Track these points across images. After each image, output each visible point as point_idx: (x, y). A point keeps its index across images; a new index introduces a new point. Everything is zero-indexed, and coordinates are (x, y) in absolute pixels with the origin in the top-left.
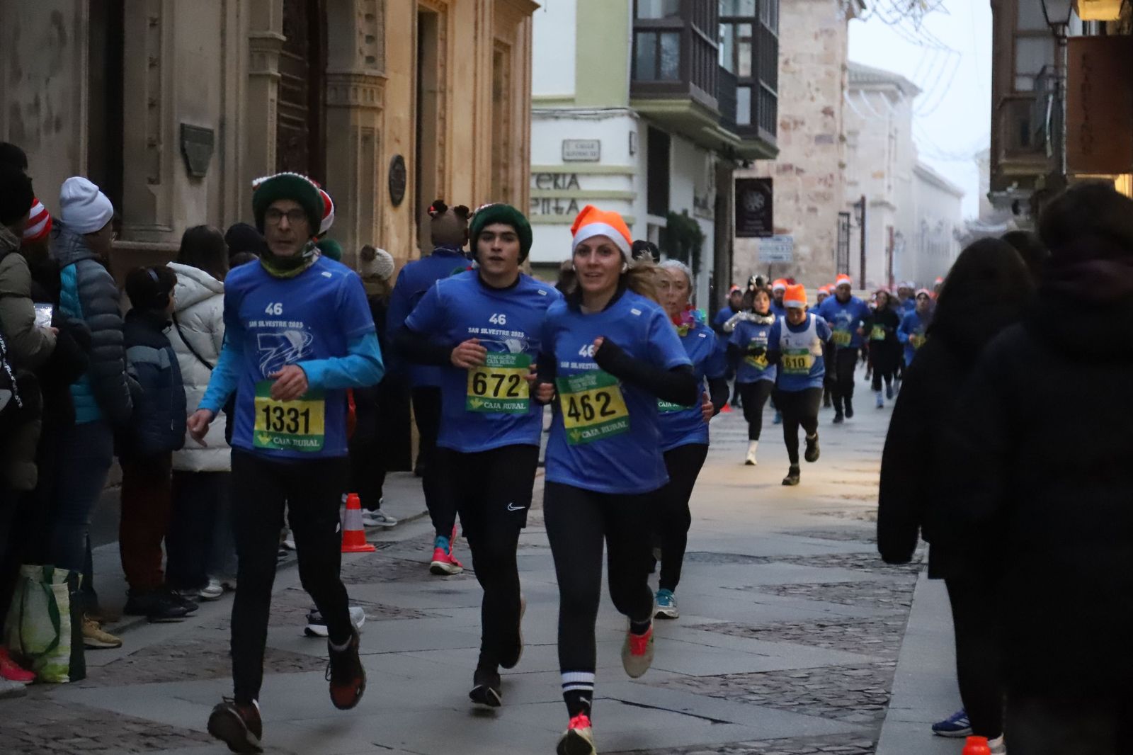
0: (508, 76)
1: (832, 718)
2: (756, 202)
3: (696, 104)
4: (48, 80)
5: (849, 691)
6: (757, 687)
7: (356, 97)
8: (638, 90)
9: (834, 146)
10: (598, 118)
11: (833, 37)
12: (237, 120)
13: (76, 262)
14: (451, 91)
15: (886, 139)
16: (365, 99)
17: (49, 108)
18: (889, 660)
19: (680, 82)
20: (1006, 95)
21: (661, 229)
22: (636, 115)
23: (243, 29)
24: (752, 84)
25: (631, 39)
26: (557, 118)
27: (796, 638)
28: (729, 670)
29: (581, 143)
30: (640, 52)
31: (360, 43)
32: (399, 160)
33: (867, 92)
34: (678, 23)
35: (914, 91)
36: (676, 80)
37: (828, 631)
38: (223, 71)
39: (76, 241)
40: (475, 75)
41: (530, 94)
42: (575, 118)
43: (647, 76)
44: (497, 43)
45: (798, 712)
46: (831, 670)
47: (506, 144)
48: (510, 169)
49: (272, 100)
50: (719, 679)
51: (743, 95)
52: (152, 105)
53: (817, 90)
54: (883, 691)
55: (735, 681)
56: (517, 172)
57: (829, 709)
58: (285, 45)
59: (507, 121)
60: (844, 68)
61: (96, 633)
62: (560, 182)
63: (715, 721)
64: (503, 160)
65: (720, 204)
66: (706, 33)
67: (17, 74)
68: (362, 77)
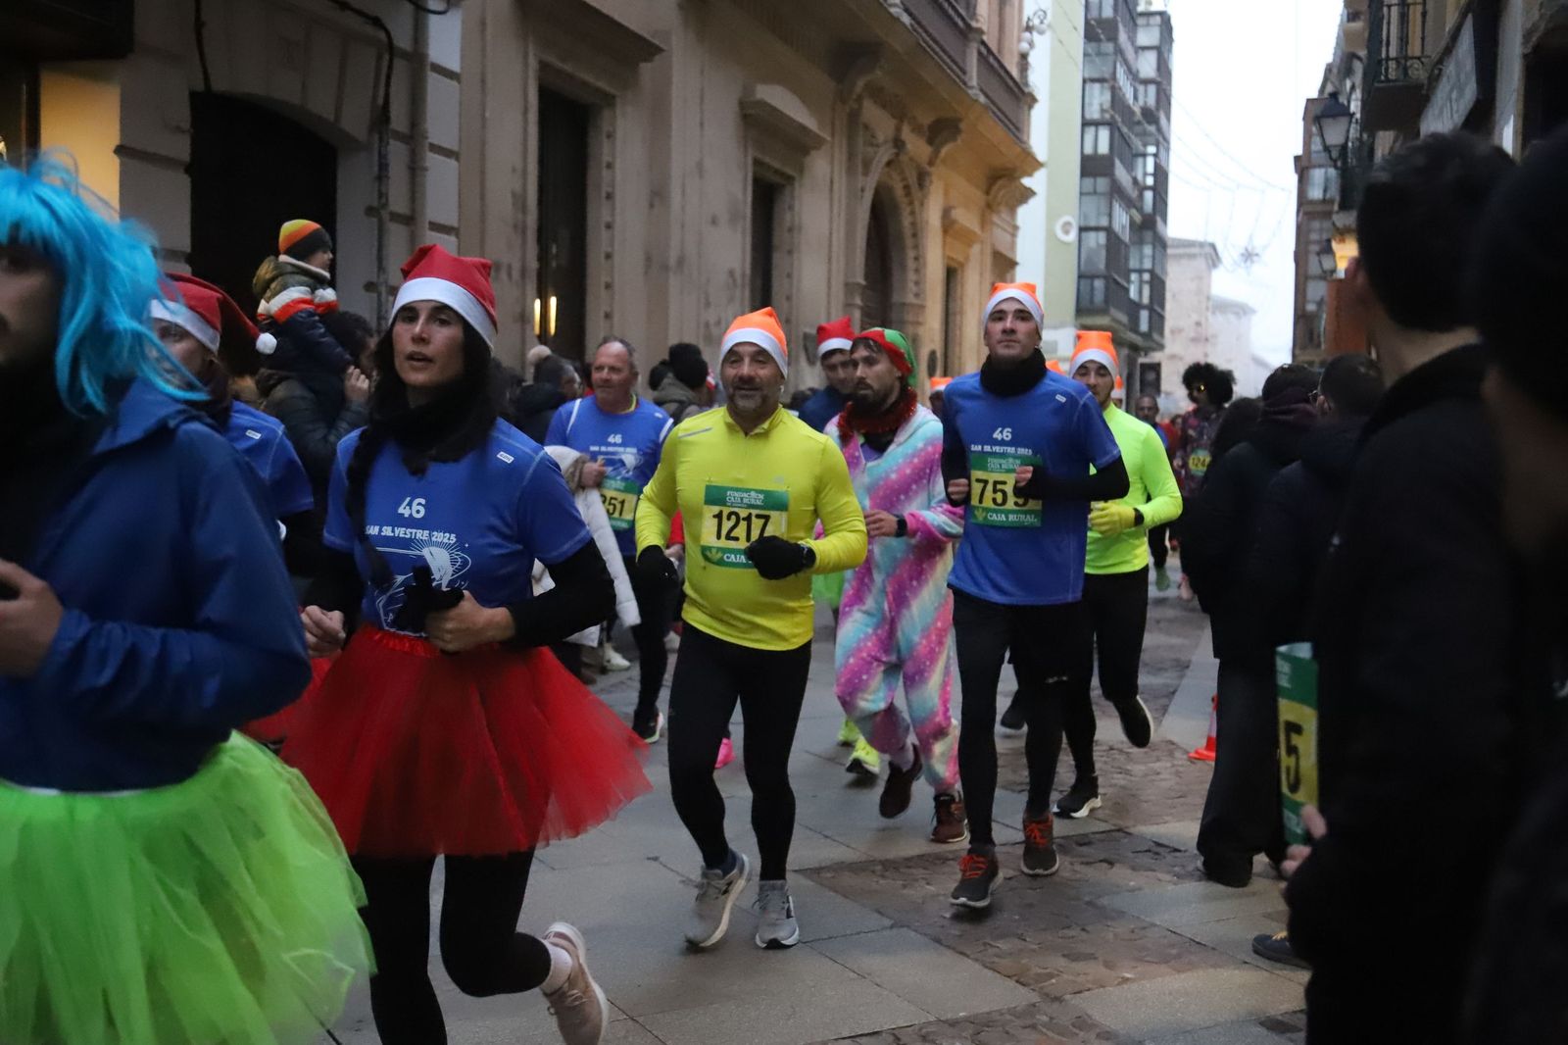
2: (1151, 376)
3: (1114, 320)
8: (1080, 311)
9: (1203, 343)
10: (1056, 327)
11: (1202, 280)
14: (966, 314)
16: (915, 317)
19: (1105, 307)
20: (1302, 314)
23: (841, 277)
24: (1150, 308)
25: (1076, 283)
30: (1081, 288)
31: (911, 285)
33: (1222, 312)
34: (1105, 272)
35: (1253, 311)
36: (1103, 306)
37: (1162, 625)
43: (1085, 303)
51: (1144, 315)
53: (1192, 311)
58: (865, 287)
60: (1208, 298)
65: (1130, 378)
66: (1121, 278)
67: (708, 304)
68: (912, 305)
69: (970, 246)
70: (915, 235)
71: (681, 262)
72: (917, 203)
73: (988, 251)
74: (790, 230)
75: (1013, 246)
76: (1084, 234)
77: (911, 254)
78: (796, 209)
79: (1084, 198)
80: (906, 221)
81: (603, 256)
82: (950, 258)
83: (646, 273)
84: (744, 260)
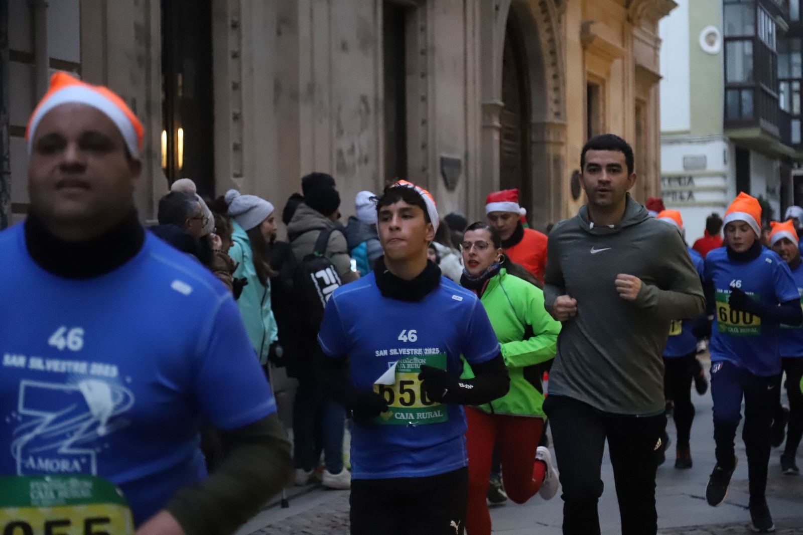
0: (645, 120)
3: (765, 132)
4: (359, 135)
7: (549, 136)
8: (729, 123)
10: (704, 141)
13: (366, 241)
16: (554, 137)
17: (361, 151)
19: (754, 119)
22: (728, 139)
23: (478, 99)
25: (723, 94)
26: (679, 143)
29: (694, 158)
30: (729, 101)
31: (552, 106)
34: (752, 83)
36: (751, 118)
38: (466, 125)
39: (366, 229)
40: (624, 120)
41: (659, 130)
42: (690, 142)
43: (733, 115)
44: (637, 100)
47: (646, 160)
48: (648, 175)
49: (496, 140)
51: (796, 125)
52: (423, 147)
56: (652, 177)
58: (503, 108)
59: (645, 147)
62: (683, 181)
64: (644, 170)
65: (784, 190)
66: (770, 88)
67: (341, 132)
68: (553, 124)
69: (611, 61)
70: (553, 53)
71: (311, 88)
72: (554, 21)
73: (630, 66)
74: (423, 52)
75: (656, 58)
76: (729, 45)
77: (549, 72)
78: (429, 29)
79: (726, 7)
80: (544, 38)
81: (230, 86)
82: (590, 74)
83: (276, 101)
84: (376, 86)
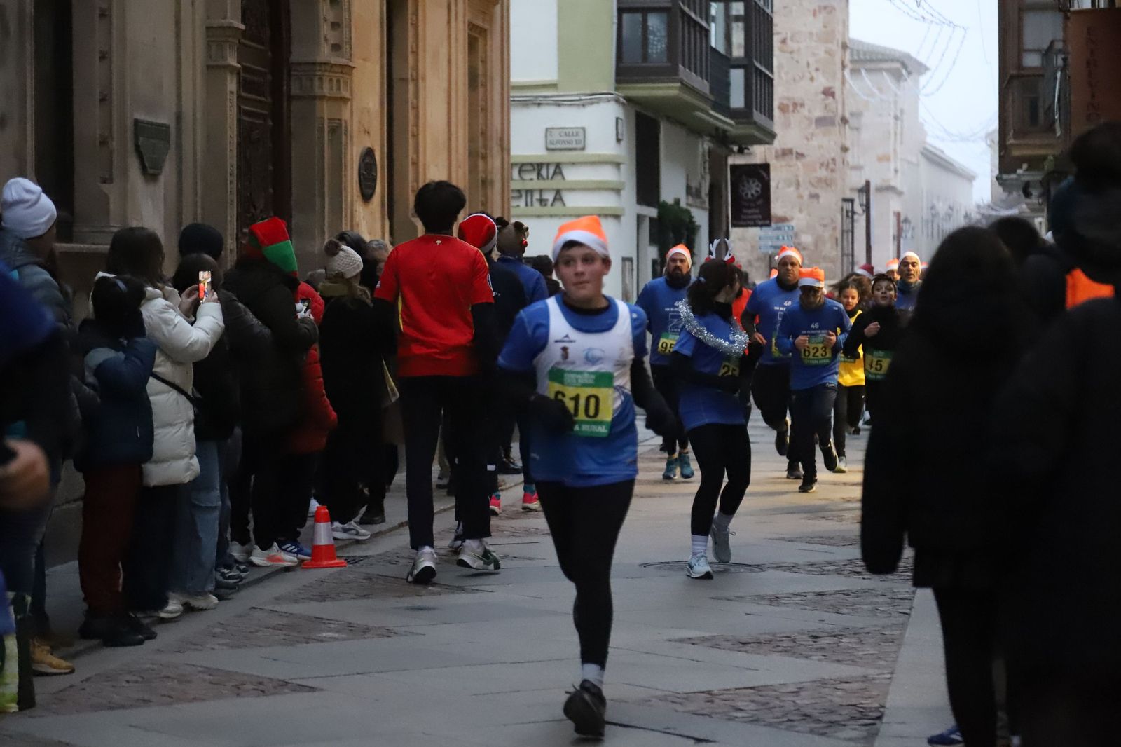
0: (484, 62)
1: (823, 734)
2: (753, 189)
3: (686, 87)
5: (841, 705)
6: (746, 703)
7: (322, 88)
8: (625, 73)
9: (837, 128)
10: (581, 103)
11: (832, 14)
12: (194, 115)
13: (17, 268)
14: (424, 79)
15: (892, 121)
16: (331, 89)
18: (885, 672)
19: (669, 64)
20: (1013, 72)
21: (651, 219)
22: (622, 100)
23: (199, 18)
24: (745, 64)
25: (615, 20)
26: (539, 104)
27: (786, 651)
28: (715, 687)
29: (565, 131)
30: (625, 31)
31: (325, 30)
32: (369, 153)
33: (868, 71)
34: (665, 2)
35: (922, 68)
36: (665, 63)
37: (823, 642)
38: (178, 62)
39: (18, 246)
40: (449, 61)
41: (509, 80)
42: (558, 104)
43: (633, 58)
44: (472, 26)
45: (787, 729)
46: (823, 683)
47: (484, 134)
48: (489, 159)
49: (232, 93)
50: (702, 695)
51: (737, 77)
52: (102, 100)
53: (817, 70)
54: (877, 705)
55: (721, 697)
56: (496, 163)
57: (818, 725)
58: (243, 34)
59: (484, 109)
60: (845, 46)
61: (46, 658)
62: (544, 172)
63: (698, 740)
64: (481, 150)
65: (715, 191)
66: (695, 13)
68: (328, 65)
